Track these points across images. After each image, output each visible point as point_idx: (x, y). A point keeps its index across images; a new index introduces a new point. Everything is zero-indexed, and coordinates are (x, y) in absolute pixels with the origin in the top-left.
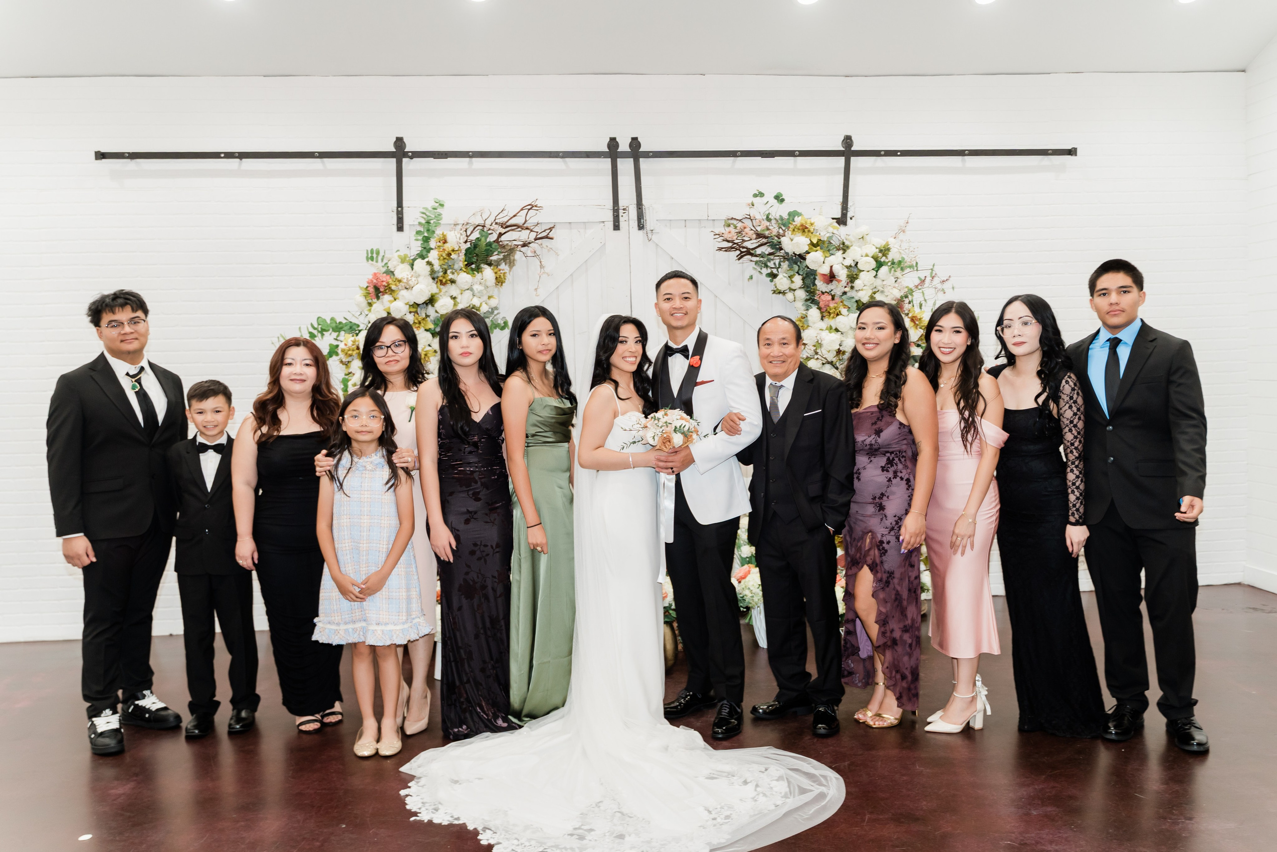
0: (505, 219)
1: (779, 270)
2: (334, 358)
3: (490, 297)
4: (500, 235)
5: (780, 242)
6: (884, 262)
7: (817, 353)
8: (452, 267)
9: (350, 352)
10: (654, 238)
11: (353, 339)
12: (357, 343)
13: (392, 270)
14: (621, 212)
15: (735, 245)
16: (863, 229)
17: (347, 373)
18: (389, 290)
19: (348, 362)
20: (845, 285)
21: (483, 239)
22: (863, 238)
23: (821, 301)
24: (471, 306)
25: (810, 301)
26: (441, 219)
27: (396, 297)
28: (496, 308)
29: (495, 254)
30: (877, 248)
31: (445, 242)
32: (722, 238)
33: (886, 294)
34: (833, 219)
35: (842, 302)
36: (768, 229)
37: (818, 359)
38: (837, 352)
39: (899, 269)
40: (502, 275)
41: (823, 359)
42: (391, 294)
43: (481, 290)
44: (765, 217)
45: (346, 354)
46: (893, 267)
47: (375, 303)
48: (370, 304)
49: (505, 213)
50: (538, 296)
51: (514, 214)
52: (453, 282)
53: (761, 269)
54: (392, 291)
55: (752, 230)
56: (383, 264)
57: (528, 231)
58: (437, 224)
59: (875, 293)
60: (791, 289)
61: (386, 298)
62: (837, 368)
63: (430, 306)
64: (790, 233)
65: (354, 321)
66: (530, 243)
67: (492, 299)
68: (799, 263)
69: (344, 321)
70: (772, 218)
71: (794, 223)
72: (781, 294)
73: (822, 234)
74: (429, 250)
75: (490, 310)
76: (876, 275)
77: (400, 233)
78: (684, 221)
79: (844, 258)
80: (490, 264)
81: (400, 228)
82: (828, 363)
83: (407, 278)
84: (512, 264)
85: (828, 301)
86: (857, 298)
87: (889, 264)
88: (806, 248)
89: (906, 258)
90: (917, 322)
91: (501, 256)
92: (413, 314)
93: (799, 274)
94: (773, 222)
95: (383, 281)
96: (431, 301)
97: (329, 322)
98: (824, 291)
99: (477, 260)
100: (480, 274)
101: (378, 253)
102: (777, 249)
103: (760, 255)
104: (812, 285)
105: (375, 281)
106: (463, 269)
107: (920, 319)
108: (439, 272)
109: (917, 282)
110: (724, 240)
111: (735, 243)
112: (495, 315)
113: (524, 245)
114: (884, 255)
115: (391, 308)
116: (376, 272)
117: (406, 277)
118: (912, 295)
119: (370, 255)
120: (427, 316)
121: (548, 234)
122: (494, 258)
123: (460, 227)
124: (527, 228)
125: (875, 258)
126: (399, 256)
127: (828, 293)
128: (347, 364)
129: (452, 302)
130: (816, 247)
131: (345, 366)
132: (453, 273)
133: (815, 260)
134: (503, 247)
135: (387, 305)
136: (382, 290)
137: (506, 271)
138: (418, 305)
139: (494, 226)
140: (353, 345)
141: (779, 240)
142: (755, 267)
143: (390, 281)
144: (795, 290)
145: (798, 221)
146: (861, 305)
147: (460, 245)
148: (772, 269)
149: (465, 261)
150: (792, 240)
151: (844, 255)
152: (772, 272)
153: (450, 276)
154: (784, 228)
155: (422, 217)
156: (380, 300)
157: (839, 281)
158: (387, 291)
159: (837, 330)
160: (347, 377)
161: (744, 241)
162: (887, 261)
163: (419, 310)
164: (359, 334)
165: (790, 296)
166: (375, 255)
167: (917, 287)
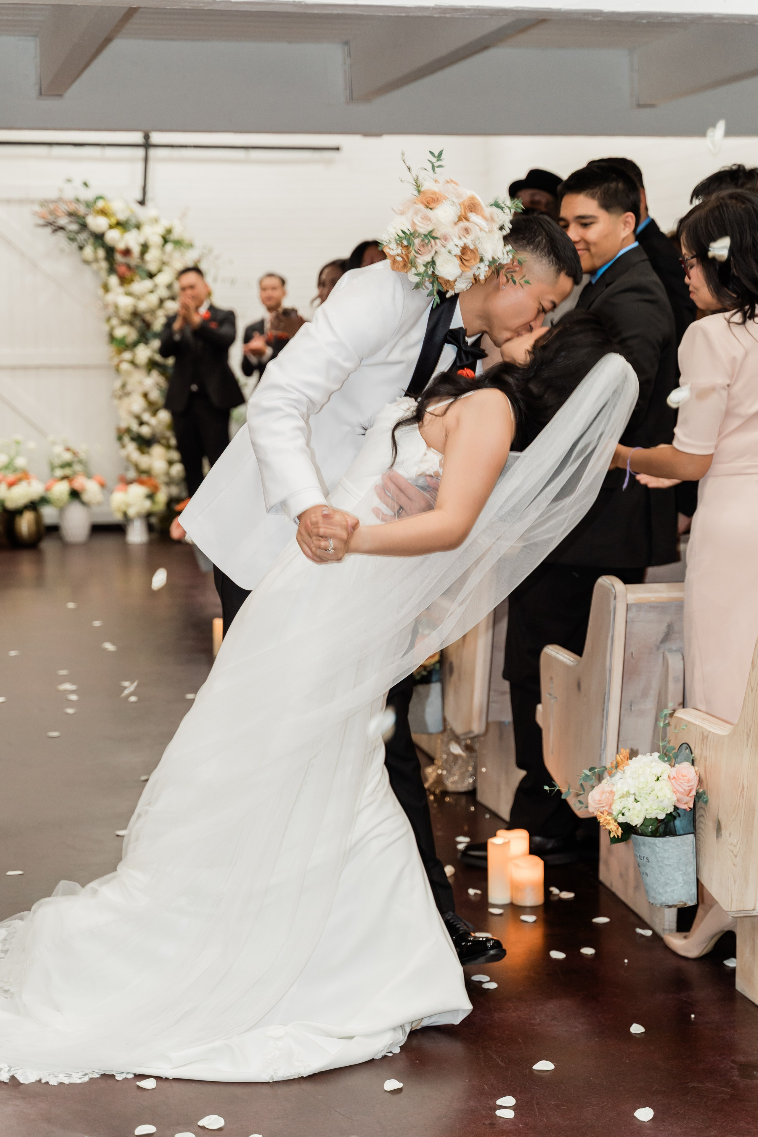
1: (86, 244)
20: (138, 257)
22: (155, 218)
23: (119, 270)
25: (111, 270)
30: (163, 229)
32: (38, 216)
33: (171, 265)
34: (132, 200)
36: (76, 209)
38: (132, 314)
39: (182, 246)
44: (74, 199)
46: (175, 245)
53: (71, 243)
55: (64, 210)
59: (162, 264)
60: (95, 260)
64: (93, 214)
70: (80, 200)
71: (97, 206)
72: (89, 264)
73: (120, 215)
76: (164, 249)
78: (7, 201)
82: (125, 321)
85: (125, 270)
86: (147, 268)
87: (172, 242)
88: (105, 228)
93: (101, 248)
94: (81, 203)
98: (121, 263)
102: (83, 227)
103: (69, 231)
104: (112, 258)
110: (40, 218)
125: (163, 237)
127: (125, 264)
133: (113, 236)
141: (85, 219)
142: (66, 241)
144: (99, 261)
146: (150, 274)
150: (94, 220)
151: (138, 234)
152: (80, 245)
154: (88, 210)
157: (133, 256)
159: (133, 294)
161: (57, 218)
162: (171, 239)
165: (95, 266)
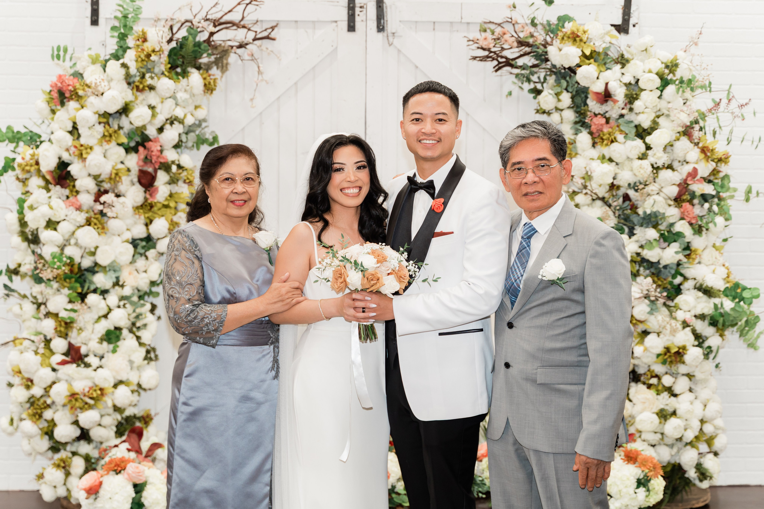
0: (218, 15)
1: (545, 85)
2: (10, 173)
3: (196, 107)
4: (212, 34)
5: (546, 52)
6: (671, 80)
7: (585, 187)
8: (152, 70)
9: (28, 168)
10: (396, 42)
11: (31, 151)
12: (36, 157)
13: (81, 72)
14: (357, 10)
15: (491, 54)
16: (647, 40)
17: (24, 192)
18: (76, 96)
19: (26, 179)
20: (622, 106)
21: (191, 38)
22: (646, 50)
23: (592, 124)
24: (173, 117)
25: (580, 124)
26: (140, 13)
27: (84, 105)
28: (204, 120)
29: (205, 55)
30: (662, 63)
31: (145, 40)
32: (477, 45)
33: (672, 118)
34: (612, 25)
35: (618, 126)
36: (532, 36)
37: (586, 194)
38: (610, 187)
39: (689, 89)
40: (212, 82)
41: (593, 195)
42: (78, 100)
43: (186, 99)
44: (530, 21)
45: (23, 170)
46: (681, 86)
47: (59, 110)
48: (53, 112)
49: (219, 7)
50: (253, 107)
51: (229, 9)
52: (152, 88)
53: (522, 83)
54: (79, 98)
55: (513, 36)
56: (71, 64)
57: (246, 30)
58: (136, 19)
59: (658, 117)
60: (557, 109)
61: (72, 105)
62: (610, 206)
63: (124, 117)
64: (558, 41)
65: (36, 130)
66: (247, 44)
67: (198, 110)
68: (568, 78)
69: (23, 131)
70: (538, 23)
71: (563, 30)
72: (545, 115)
73: (597, 44)
74: (124, 49)
75: (197, 122)
76: (661, 95)
77: (94, 28)
78: (433, 24)
79: (623, 74)
80: (199, 68)
81: (95, 22)
82: (599, 198)
83: (96, 84)
84: (224, 68)
85: (602, 125)
86: (636, 123)
87: (677, 82)
88: (577, 61)
89: (698, 77)
90: (709, 154)
91: (213, 58)
92: (102, 125)
93: (568, 91)
94: (540, 27)
95: (69, 85)
96: (125, 110)
97: (4, 130)
98: (597, 112)
99: (183, 62)
100: (185, 79)
101: (66, 51)
102: (542, 61)
103: (521, 67)
104: (583, 105)
105: (59, 85)
106: (166, 73)
107: (712, 150)
108: (135, 76)
109: (711, 105)
110: (478, 48)
111: (491, 52)
112: (203, 129)
113: (241, 46)
114: (672, 72)
115: (77, 118)
116: (62, 73)
117: (94, 81)
118: (704, 119)
119: (56, 53)
120: (120, 128)
121: (270, 34)
122: (204, 60)
123: (163, 23)
124: (244, 27)
125: (661, 76)
126: (90, 56)
127: (602, 115)
128: (24, 182)
129: (150, 112)
130: (589, 59)
131: (21, 184)
132: (152, 78)
133: (587, 74)
134: (215, 47)
135: (72, 113)
136: (67, 95)
137: (217, 77)
138: (110, 115)
139: (205, 24)
140: (31, 159)
141: (545, 50)
142: (516, 80)
143: (78, 85)
144: (562, 110)
145: (569, 27)
146: (641, 131)
147: (162, 45)
148: (536, 84)
149: (169, 63)
150: (560, 50)
151: (623, 71)
152: (535, 87)
153: (149, 81)
154: (552, 35)
155: (119, 11)
156: (65, 107)
157: (615, 102)
158: (73, 97)
159: (611, 160)
160: (23, 197)
161: (503, 49)
162: (674, 79)
163: (111, 120)
164: (40, 147)
165: (556, 116)
166: (62, 53)
167: (710, 110)
